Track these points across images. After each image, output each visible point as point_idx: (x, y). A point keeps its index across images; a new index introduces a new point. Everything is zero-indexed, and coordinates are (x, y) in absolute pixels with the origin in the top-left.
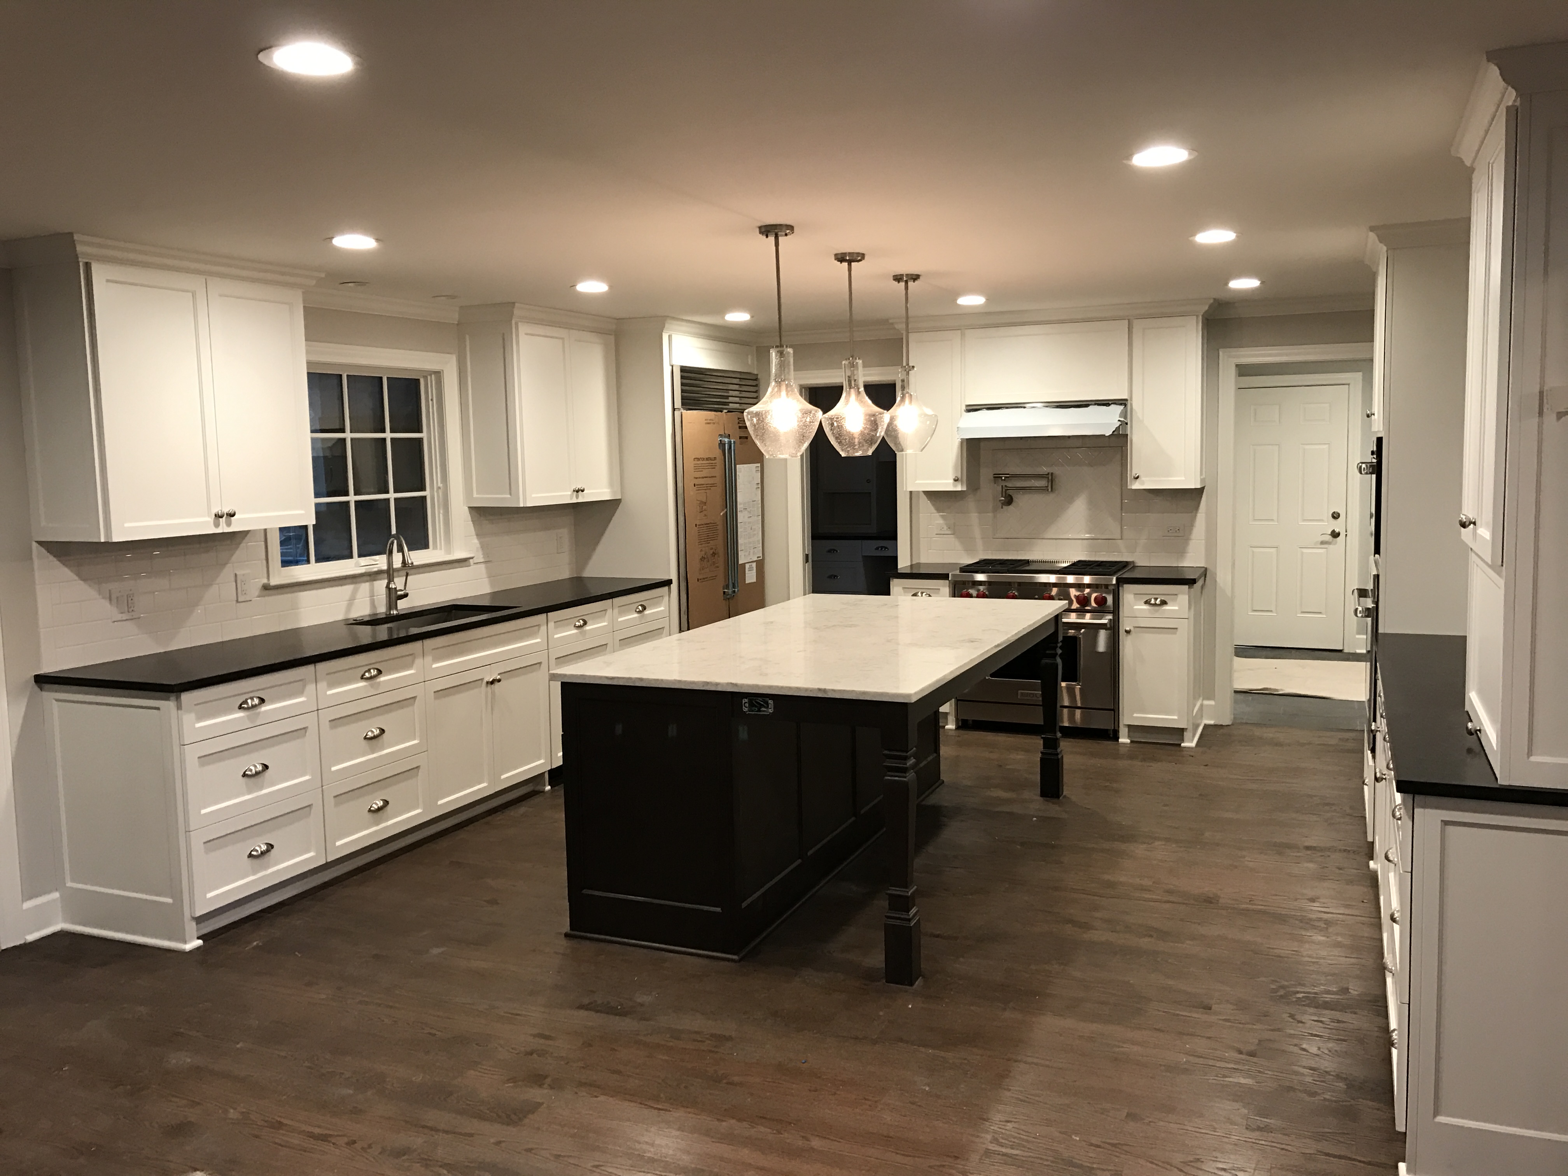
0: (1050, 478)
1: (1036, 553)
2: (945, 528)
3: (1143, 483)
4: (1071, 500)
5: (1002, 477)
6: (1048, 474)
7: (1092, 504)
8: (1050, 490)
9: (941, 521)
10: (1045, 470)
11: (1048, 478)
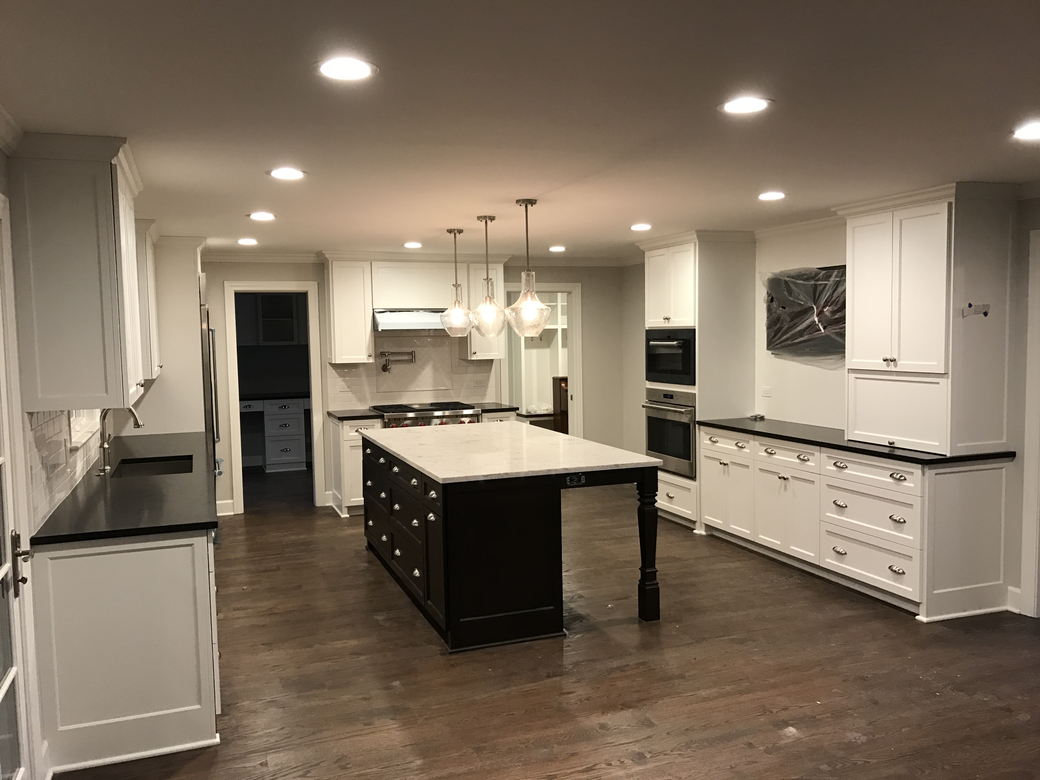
0: (414, 354)
1: (404, 401)
2: (346, 387)
3: (477, 357)
4: (422, 367)
5: (385, 354)
6: (413, 352)
7: (435, 369)
8: (414, 361)
9: (343, 384)
10: (410, 350)
11: (412, 354)
